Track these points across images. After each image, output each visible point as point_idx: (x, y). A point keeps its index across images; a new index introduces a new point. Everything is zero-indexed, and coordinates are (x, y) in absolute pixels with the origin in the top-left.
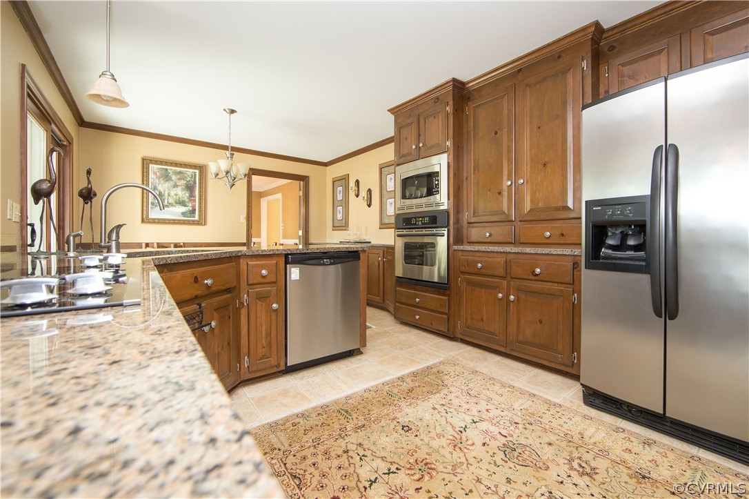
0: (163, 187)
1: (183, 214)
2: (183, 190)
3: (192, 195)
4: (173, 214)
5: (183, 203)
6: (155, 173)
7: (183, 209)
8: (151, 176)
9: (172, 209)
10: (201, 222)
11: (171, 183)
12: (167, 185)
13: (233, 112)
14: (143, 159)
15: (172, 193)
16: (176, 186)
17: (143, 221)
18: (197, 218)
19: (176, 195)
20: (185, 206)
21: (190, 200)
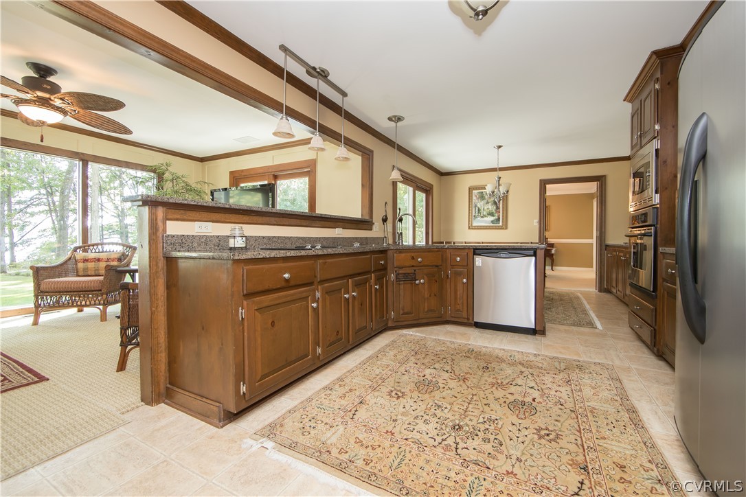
0: (480, 204)
1: (492, 222)
2: (492, 205)
3: (498, 208)
4: (486, 222)
5: (491, 214)
6: (476, 196)
7: (492, 218)
8: (474, 198)
9: (485, 219)
10: (505, 227)
11: (485, 201)
12: (483, 202)
13: (500, 147)
14: (469, 188)
15: (486, 208)
16: (488, 203)
17: (469, 228)
18: (501, 224)
19: (488, 209)
20: (493, 216)
21: (497, 212)
